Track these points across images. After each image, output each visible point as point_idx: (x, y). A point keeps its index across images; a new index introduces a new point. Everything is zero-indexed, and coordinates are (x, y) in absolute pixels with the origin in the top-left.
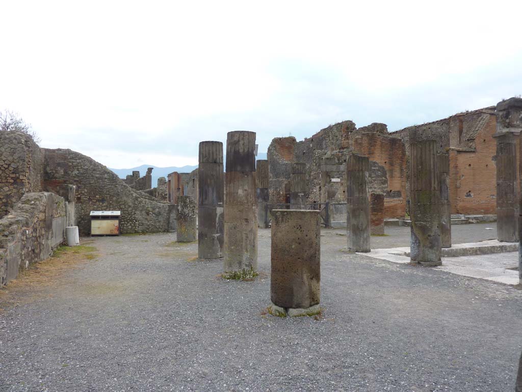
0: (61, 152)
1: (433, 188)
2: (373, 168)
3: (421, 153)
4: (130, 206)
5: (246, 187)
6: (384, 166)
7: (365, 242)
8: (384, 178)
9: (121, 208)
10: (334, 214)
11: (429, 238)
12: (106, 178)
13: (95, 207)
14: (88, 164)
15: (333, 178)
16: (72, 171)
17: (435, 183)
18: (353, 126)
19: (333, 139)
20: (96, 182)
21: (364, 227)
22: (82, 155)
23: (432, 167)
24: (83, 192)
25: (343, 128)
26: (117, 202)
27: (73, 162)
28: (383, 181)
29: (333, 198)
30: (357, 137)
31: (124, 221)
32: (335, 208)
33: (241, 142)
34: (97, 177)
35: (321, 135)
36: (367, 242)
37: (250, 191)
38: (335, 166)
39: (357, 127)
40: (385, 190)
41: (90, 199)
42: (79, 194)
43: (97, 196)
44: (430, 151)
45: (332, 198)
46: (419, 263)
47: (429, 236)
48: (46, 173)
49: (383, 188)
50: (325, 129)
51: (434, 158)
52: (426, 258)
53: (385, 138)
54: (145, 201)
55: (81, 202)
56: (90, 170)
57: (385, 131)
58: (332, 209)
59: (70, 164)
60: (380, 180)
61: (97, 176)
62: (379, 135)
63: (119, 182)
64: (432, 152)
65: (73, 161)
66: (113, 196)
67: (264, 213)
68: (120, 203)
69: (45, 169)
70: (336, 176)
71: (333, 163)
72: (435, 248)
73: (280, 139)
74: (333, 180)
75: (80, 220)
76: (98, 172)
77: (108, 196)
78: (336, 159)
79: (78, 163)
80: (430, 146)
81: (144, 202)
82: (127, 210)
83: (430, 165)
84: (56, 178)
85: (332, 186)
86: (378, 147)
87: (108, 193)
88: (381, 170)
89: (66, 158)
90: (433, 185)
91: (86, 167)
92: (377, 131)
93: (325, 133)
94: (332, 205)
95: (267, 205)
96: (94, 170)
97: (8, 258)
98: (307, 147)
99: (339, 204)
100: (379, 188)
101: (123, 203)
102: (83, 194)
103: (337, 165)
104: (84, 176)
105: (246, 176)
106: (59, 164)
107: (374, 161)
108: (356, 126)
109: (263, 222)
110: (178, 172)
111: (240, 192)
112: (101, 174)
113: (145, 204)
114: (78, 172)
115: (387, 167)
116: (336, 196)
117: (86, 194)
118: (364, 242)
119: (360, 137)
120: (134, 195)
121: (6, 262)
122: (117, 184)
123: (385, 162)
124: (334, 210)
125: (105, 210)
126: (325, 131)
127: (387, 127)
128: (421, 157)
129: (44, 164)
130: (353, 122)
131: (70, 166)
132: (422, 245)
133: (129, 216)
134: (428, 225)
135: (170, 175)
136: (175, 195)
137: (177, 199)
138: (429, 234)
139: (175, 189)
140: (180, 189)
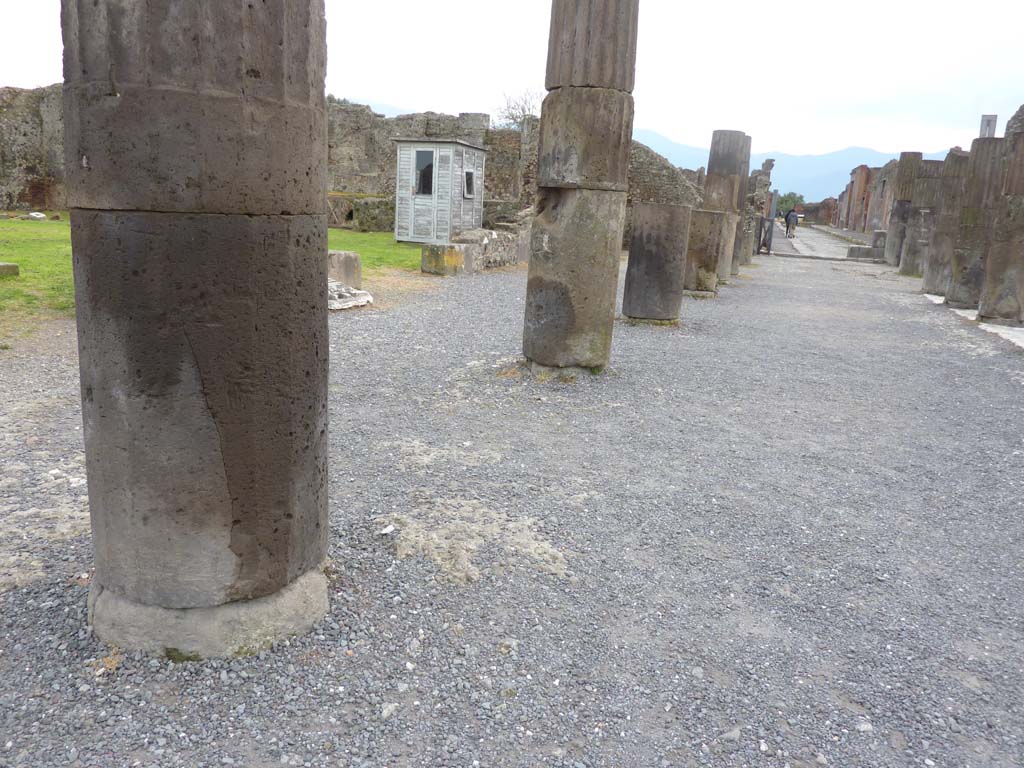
1: (983, 205)
5: (721, 191)
12: (664, 175)
20: (652, 180)
23: (988, 175)
24: (636, 193)
33: (722, 143)
34: (653, 174)
37: (725, 195)
41: (642, 203)
42: (630, 195)
43: (652, 199)
47: (965, 268)
55: (631, 206)
56: (646, 163)
61: (654, 171)
76: (655, 167)
87: (665, 195)
90: (984, 201)
91: (641, 160)
97: (520, 242)
104: (638, 172)
111: (714, 195)
112: (659, 170)
117: (638, 195)
121: (517, 245)
134: (966, 254)
135: (854, 172)
136: (856, 210)
137: (857, 219)
138: (965, 265)
139: (858, 200)
140: (865, 200)
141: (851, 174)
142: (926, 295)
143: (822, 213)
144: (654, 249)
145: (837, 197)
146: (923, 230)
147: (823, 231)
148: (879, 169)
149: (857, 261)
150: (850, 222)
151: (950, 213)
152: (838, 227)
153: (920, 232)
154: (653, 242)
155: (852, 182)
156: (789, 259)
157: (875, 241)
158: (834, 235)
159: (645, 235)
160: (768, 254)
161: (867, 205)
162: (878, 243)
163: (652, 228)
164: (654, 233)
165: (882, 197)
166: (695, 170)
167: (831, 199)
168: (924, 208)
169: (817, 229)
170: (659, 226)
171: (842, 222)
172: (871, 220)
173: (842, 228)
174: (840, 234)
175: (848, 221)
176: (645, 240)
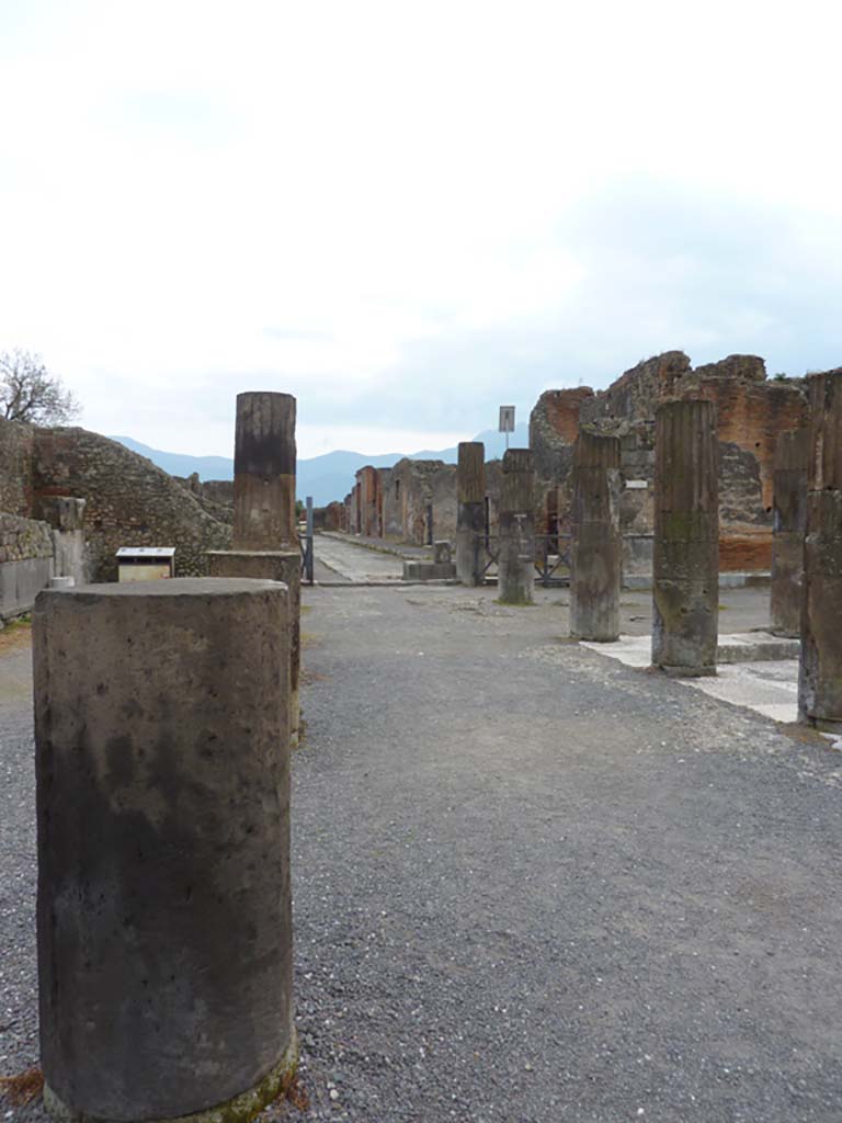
0: (62, 433)
1: (694, 509)
2: (726, 457)
3: (673, 430)
4: (195, 538)
5: (266, 506)
6: (754, 451)
7: (603, 622)
8: (752, 480)
9: (178, 543)
10: (631, 559)
11: (683, 615)
12: (148, 484)
13: (129, 539)
14: (115, 457)
15: (630, 479)
16: (85, 471)
17: (700, 496)
18: (684, 363)
19: (644, 392)
20: (131, 491)
21: (601, 588)
22: (103, 438)
23: (695, 460)
24: (106, 511)
25: (661, 368)
26: (171, 530)
27: (85, 454)
28: (751, 486)
29: (629, 525)
30: (690, 387)
31: (184, 568)
32: (634, 544)
33: (257, 415)
34: (131, 481)
35: (623, 383)
36: (607, 620)
37: (274, 512)
38: (635, 453)
39: (694, 365)
40: (756, 505)
41: (119, 525)
42: (99, 515)
43: (133, 519)
44: (691, 424)
45: (627, 522)
46: (661, 668)
47: (684, 611)
48: (36, 474)
49: (749, 502)
50: (632, 370)
51: (700, 441)
52: (675, 660)
53: (757, 389)
54: (226, 529)
55: (102, 530)
56: (118, 467)
57: (759, 373)
58: (627, 549)
59: (82, 456)
60: (743, 485)
61: (132, 478)
62: (743, 383)
63: (175, 491)
64: (696, 427)
65: (87, 449)
66: (164, 519)
67: (471, 554)
68: (178, 532)
69: (34, 466)
70: (639, 476)
71: (632, 447)
72: (697, 638)
73: (558, 392)
74: (631, 484)
75: (100, 564)
76: (133, 472)
77: (153, 518)
78: (638, 437)
79: (96, 454)
80: (691, 413)
81: (222, 530)
82: (190, 547)
83: (691, 455)
84: (55, 484)
85: (627, 497)
86: (739, 409)
87: (152, 512)
88: (746, 462)
89: (72, 446)
90: (696, 501)
91: (110, 463)
92: (740, 373)
93: (631, 380)
94: (626, 539)
95: (478, 538)
96: (126, 467)
98: (600, 410)
99: (643, 537)
100: (741, 503)
101: (182, 531)
102: (107, 515)
103: (639, 451)
104: (107, 481)
105: (266, 483)
106: (60, 458)
107: (730, 441)
108: (691, 364)
109: (470, 574)
110: (376, 467)
111: (255, 514)
112: (139, 476)
113: (226, 533)
114: (95, 472)
115: (760, 455)
116: (636, 520)
117: (111, 514)
118: (599, 620)
119: (696, 388)
120: (203, 517)
122: (169, 495)
123: (758, 445)
124: (631, 549)
125: (148, 545)
126: (632, 375)
127: (765, 364)
128: (672, 439)
129: (33, 458)
130: (686, 353)
131: (80, 460)
132: (667, 630)
133: (194, 558)
134: (681, 588)
135: (359, 474)
136: (368, 513)
137: (371, 522)
138: (684, 606)
139: (368, 502)
140: (376, 501)
141: (357, 476)
142: (581, 643)
143: (328, 519)
144: (153, 807)
145: (342, 501)
146: (522, 541)
147: (336, 539)
148: (389, 469)
149: (426, 584)
150: (363, 526)
151: (596, 520)
152: (349, 532)
153: (518, 544)
154: (143, 773)
155: (359, 485)
156: (341, 589)
157: (438, 556)
158: (352, 543)
159: (98, 743)
160: (311, 584)
161: (380, 508)
162: (442, 557)
163: (131, 709)
164: (144, 736)
165: (397, 498)
166: (186, 477)
167: (336, 503)
168: (519, 512)
169: (330, 537)
170: (163, 701)
171: (353, 527)
172: (387, 524)
173: (354, 534)
174: (355, 540)
175: (359, 526)
176: (102, 769)
